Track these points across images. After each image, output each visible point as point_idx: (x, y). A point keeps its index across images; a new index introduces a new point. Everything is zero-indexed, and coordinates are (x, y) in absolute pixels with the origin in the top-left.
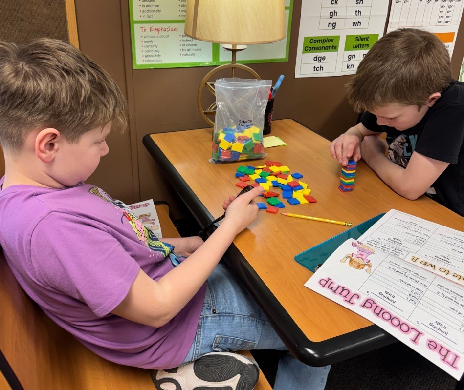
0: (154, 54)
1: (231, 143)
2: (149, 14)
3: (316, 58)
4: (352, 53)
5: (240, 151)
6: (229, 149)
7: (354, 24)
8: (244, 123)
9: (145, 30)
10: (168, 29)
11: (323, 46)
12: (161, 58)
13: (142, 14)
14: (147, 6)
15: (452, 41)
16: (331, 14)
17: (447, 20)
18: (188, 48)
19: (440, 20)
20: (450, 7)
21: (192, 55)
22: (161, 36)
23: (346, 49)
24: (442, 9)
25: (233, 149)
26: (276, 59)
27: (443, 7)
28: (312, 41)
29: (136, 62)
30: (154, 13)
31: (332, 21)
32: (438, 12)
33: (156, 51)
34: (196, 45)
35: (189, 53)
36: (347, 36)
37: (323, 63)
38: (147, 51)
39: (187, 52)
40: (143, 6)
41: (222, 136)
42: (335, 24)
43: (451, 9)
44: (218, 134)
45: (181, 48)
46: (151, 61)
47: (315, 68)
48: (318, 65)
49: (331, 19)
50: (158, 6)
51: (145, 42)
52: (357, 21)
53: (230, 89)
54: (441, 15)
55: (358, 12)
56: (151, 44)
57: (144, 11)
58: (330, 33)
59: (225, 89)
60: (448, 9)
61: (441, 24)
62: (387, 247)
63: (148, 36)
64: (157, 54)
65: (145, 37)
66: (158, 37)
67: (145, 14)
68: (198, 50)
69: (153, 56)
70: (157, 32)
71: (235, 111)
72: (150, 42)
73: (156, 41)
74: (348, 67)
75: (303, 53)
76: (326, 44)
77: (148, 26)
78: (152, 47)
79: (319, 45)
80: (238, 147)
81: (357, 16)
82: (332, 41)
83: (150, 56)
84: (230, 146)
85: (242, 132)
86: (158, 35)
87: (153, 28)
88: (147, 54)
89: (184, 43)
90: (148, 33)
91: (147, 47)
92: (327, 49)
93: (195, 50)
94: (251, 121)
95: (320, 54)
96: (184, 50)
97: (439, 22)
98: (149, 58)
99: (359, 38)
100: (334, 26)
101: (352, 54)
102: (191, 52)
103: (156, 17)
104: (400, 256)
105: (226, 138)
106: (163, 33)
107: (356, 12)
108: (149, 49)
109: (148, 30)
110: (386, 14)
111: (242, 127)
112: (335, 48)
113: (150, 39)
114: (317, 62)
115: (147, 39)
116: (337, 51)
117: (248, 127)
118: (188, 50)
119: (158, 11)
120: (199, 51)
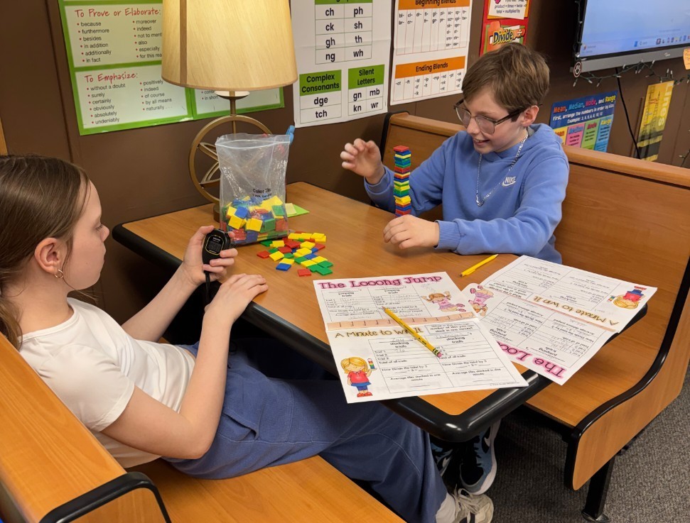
0: (107, 111)
1: (245, 220)
2: (96, 57)
3: (317, 101)
4: (357, 91)
5: (258, 229)
6: (243, 227)
7: (356, 54)
8: (259, 193)
9: (92, 80)
10: (124, 76)
11: (323, 84)
12: (117, 117)
13: (85, 57)
14: (92, 46)
15: (463, 67)
16: (328, 43)
17: (455, 41)
18: (153, 99)
19: (449, 42)
20: (456, 25)
21: (159, 108)
22: (115, 86)
23: (350, 87)
24: (448, 29)
25: (247, 228)
26: (270, 106)
27: (449, 26)
28: (309, 79)
29: (82, 125)
30: (102, 55)
31: (330, 52)
32: (445, 32)
33: (110, 107)
34: (163, 95)
35: (154, 105)
36: (349, 70)
37: (325, 107)
38: (97, 109)
39: (152, 105)
40: (86, 46)
41: (231, 212)
42: (334, 55)
43: (458, 28)
44: (227, 209)
45: (144, 100)
46: (104, 121)
47: (317, 113)
48: (320, 110)
49: (328, 50)
50: (106, 45)
51: (93, 96)
52: (358, 50)
53: (235, 150)
54: (448, 36)
55: (358, 39)
56: (101, 98)
57: (87, 54)
58: (329, 67)
59: (230, 150)
60: (455, 29)
61: (450, 46)
62: (510, 289)
63: (97, 88)
64: (111, 111)
65: (92, 89)
66: (110, 87)
67: (90, 57)
68: (166, 101)
69: (106, 114)
70: (109, 81)
71: (246, 178)
72: (100, 95)
73: (108, 93)
74: (355, 109)
75: (301, 95)
76: (327, 82)
77: (95, 74)
78: (103, 102)
79: (319, 83)
80: (255, 225)
81: (358, 44)
82: (333, 77)
83: (101, 115)
84: (243, 224)
85: (258, 204)
86: (110, 84)
87: (103, 76)
88: (97, 112)
89: (147, 93)
90: (96, 83)
91: (97, 102)
92: (328, 88)
93: (163, 101)
94: (269, 190)
95: (322, 95)
96: (148, 103)
97: (448, 45)
98: (101, 118)
99: (363, 71)
100: (332, 57)
101: (357, 93)
102: (158, 104)
103: (105, 60)
104: (523, 297)
105: (237, 214)
106: (116, 82)
107: (356, 38)
108: (99, 105)
109: (96, 78)
110: (390, 38)
111: (257, 198)
112: (337, 86)
113: (99, 91)
114: (318, 105)
115: (96, 92)
116: (340, 90)
117: (265, 198)
118: (154, 102)
119: (107, 52)
120: (168, 102)
